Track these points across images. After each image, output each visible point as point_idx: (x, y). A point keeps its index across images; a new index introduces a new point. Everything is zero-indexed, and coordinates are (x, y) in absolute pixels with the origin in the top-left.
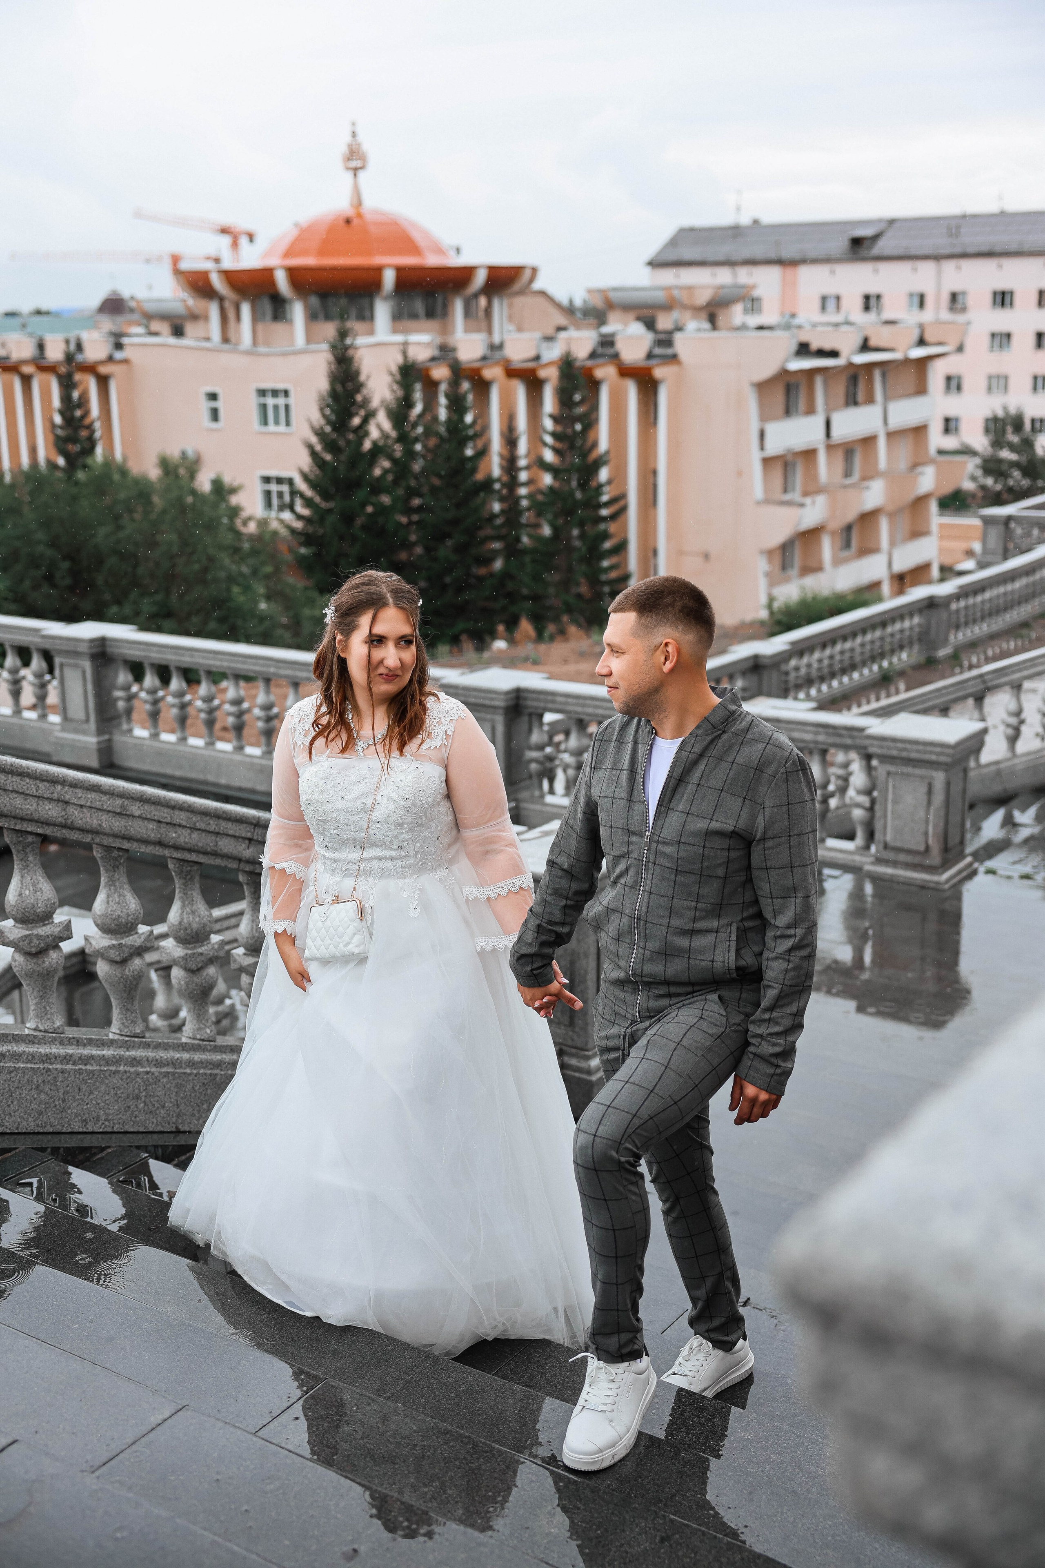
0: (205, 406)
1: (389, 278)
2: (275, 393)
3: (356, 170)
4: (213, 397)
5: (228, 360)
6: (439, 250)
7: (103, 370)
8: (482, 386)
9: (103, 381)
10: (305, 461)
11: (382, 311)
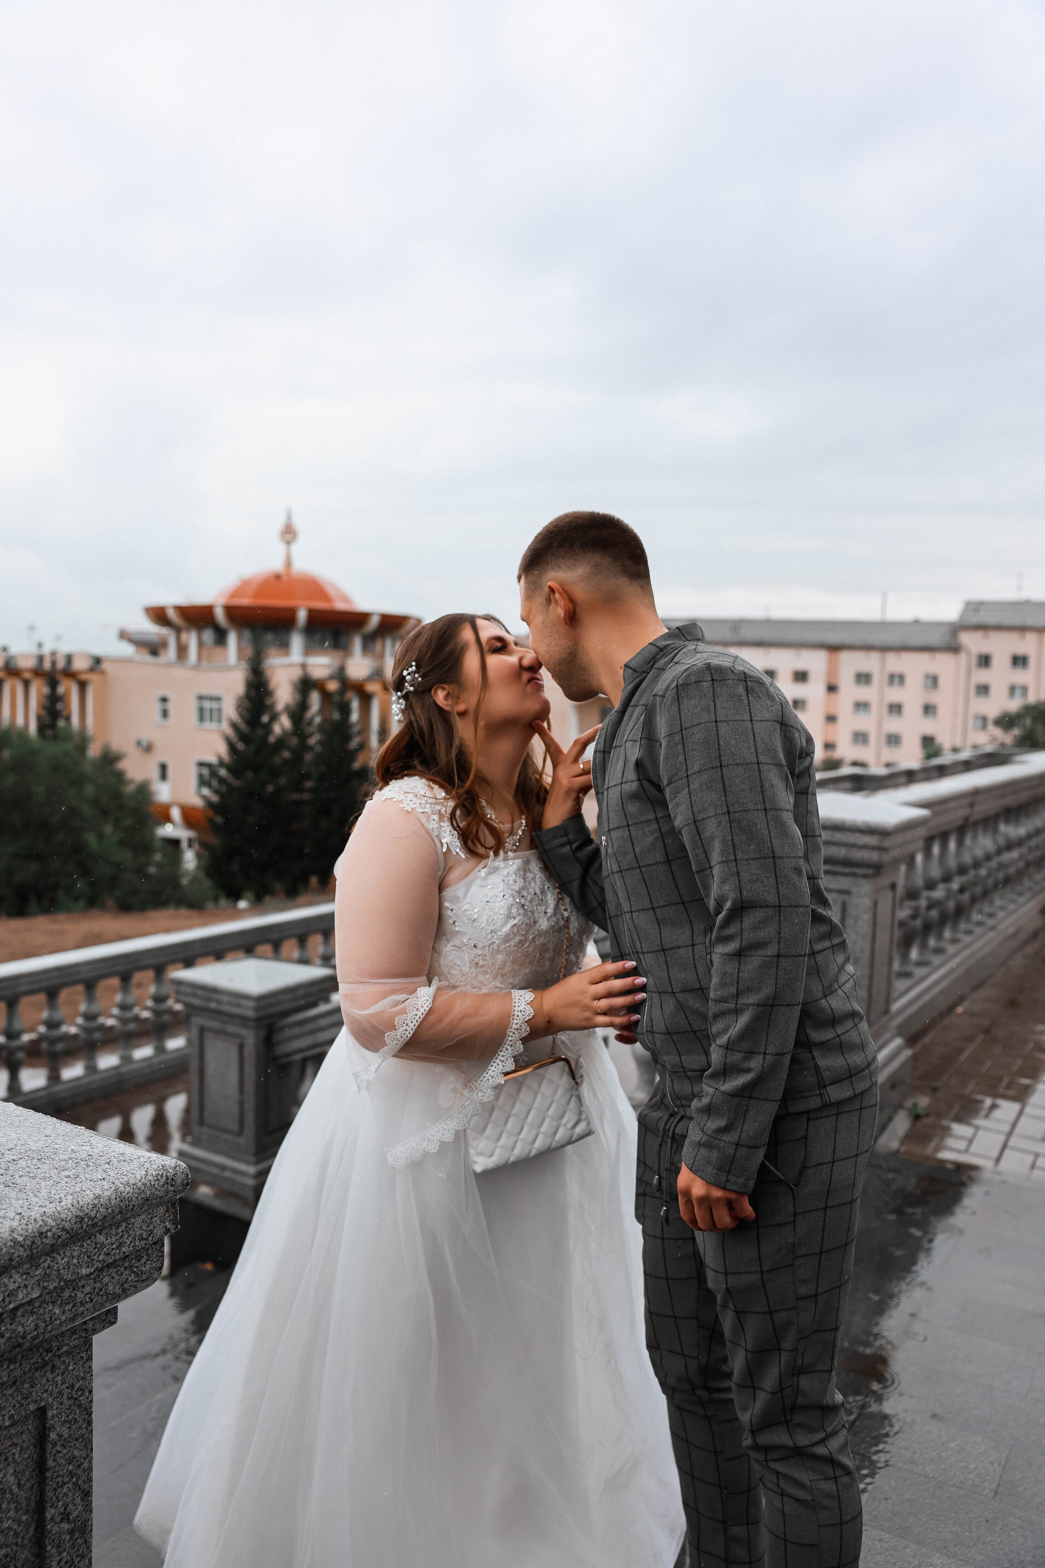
0: (157, 707)
1: (302, 616)
2: (211, 698)
3: (288, 543)
4: (164, 700)
5: (180, 673)
6: (346, 599)
7: (84, 677)
8: (366, 698)
9: (83, 686)
10: (222, 749)
11: (297, 641)
